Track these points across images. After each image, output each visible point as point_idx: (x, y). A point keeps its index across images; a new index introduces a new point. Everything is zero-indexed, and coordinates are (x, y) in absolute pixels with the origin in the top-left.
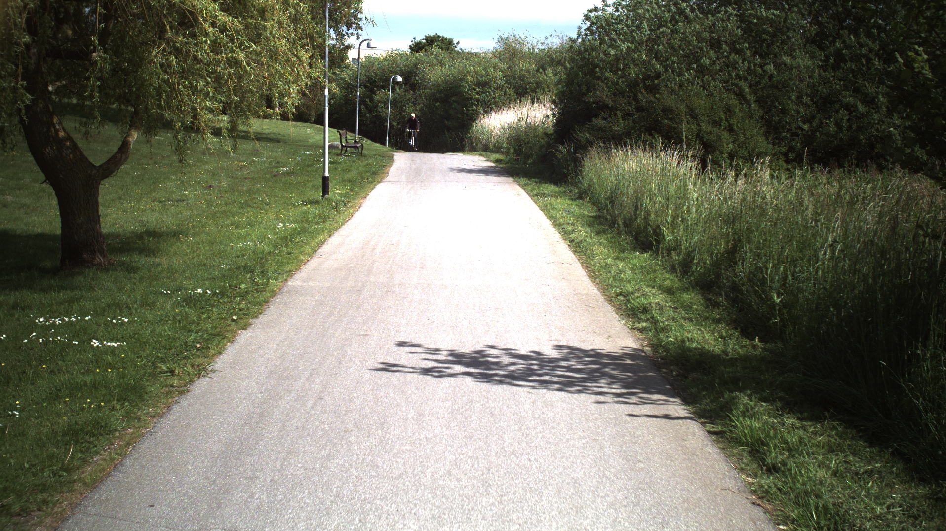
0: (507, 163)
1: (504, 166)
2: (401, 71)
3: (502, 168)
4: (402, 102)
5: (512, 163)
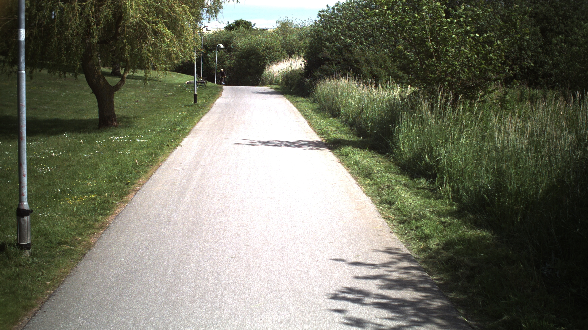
0: (281, 89)
2: (223, 41)
3: (278, 91)
4: (223, 59)
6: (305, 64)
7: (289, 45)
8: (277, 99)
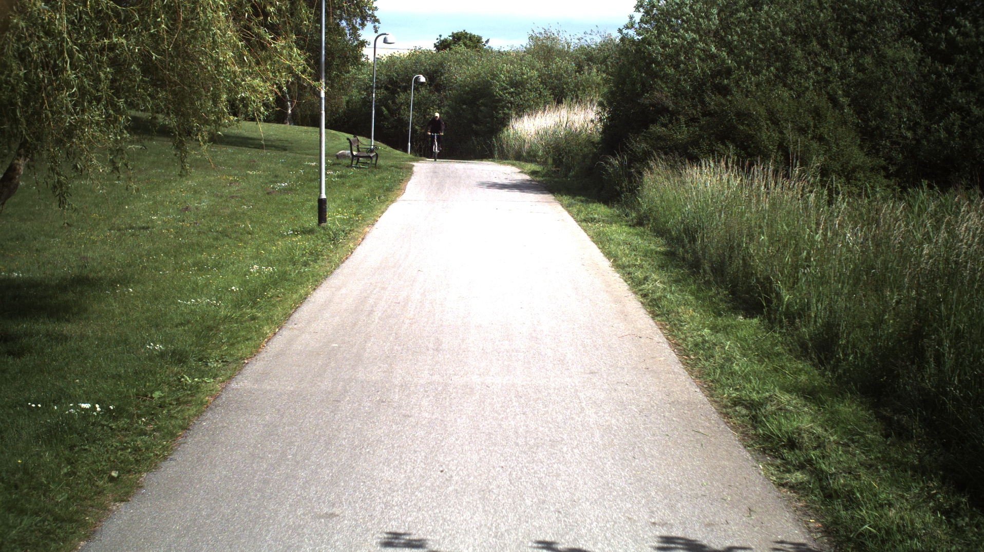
1: (542, 179)
2: (425, 70)
3: (538, 182)
5: (550, 176)
6: (602, 121)
7: (557, 78)
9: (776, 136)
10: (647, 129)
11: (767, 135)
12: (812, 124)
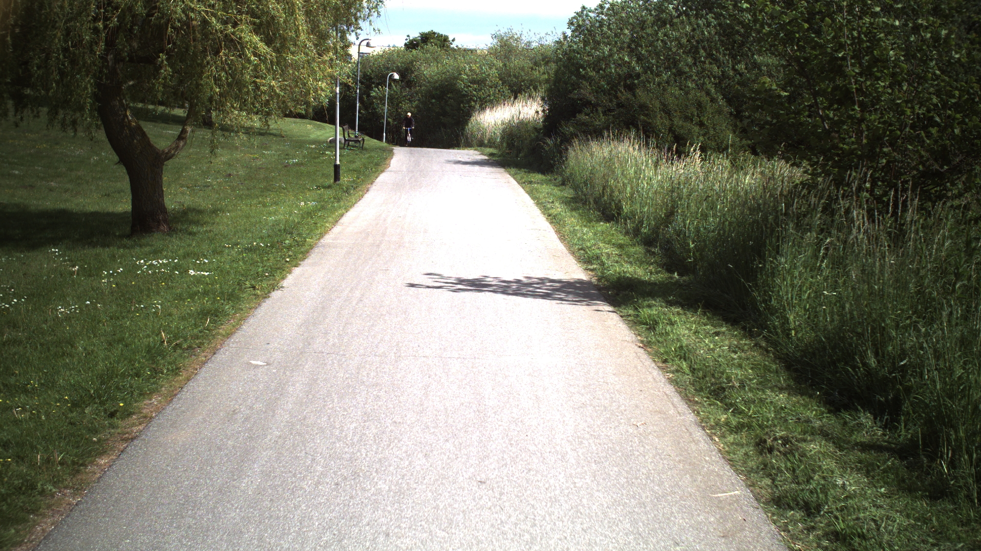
0: (500, 156)
1: (497, 158)
2: (398, 68)
3: (494, 160)
4: (397, 98)
5: (504, 156)
6: (543, 111)
7: (515, 76)
8: (493, 176)
9: (667, 123)
10: (575, 117)
11: (660, 121)
12: (696, 114)
